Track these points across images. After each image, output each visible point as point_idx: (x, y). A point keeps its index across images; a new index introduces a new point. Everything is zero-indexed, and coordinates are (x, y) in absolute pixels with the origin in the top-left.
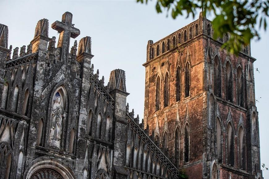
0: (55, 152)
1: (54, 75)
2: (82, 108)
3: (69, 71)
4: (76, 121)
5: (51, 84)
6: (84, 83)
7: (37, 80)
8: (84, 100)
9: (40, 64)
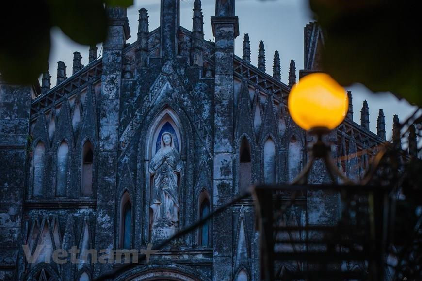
0: (161, 253)
1: (146, 91)
2: (217, 141)
3: (183, 71)
4: (207, 172)
5: (140, 112)
6: (220, 85)
7: (104, 116)
8: (223, 122)
9: (108, 79)
